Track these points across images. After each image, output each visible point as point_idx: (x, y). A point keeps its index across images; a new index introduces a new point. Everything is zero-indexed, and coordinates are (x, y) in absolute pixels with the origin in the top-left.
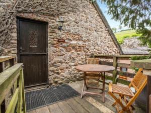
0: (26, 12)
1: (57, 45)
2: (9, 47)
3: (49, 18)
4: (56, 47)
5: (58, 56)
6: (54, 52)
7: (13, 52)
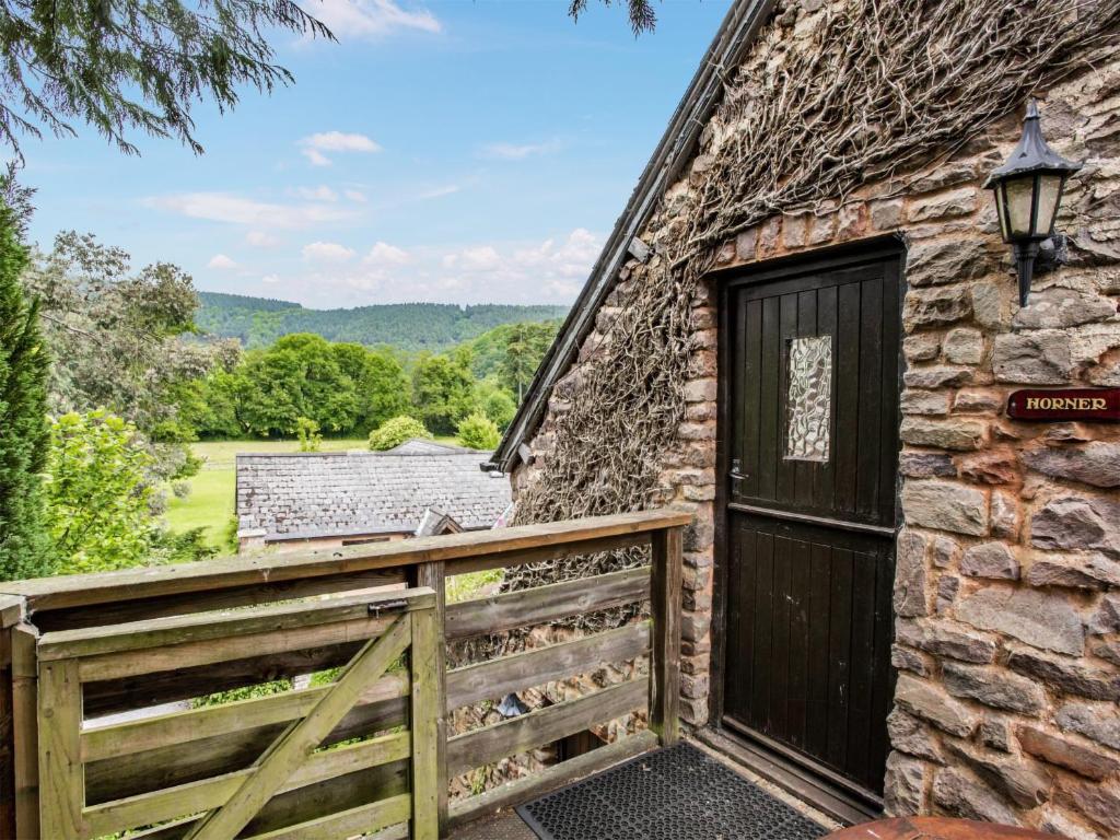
0: (745, 230)
1: (1005, 453)
2: (674, 460)
3: (910, 194)
4: (980, 480)
5: (1017, 582)
6: (961, 536)
7: (687, 490)
